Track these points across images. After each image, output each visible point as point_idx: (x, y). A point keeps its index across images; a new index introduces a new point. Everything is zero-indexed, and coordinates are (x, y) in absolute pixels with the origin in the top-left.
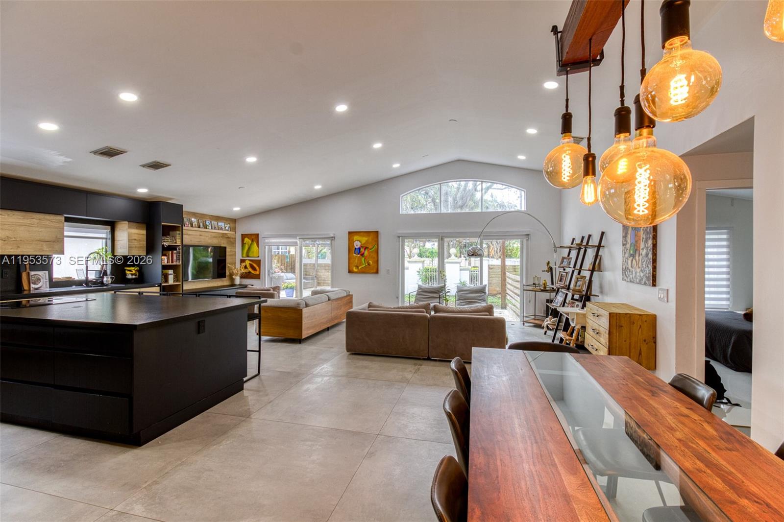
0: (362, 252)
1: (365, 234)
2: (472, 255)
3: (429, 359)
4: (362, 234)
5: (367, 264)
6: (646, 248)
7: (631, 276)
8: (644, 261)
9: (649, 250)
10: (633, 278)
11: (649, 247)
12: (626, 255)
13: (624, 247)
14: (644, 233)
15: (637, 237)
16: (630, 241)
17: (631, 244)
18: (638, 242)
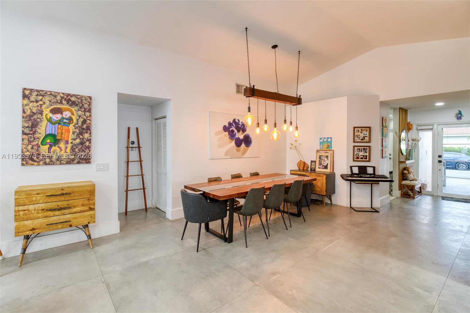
6: (80, 139)
7: (48, 160)
8: (77, 148)
9: (86, 140)
10: (51, 161)
11: (85, 139)
12: (34, 143)
13: (27, 136)
14: (75, 128)
15: (62, 130)
16: (44, 132)
17: (47, 134)
18: (63, 134)
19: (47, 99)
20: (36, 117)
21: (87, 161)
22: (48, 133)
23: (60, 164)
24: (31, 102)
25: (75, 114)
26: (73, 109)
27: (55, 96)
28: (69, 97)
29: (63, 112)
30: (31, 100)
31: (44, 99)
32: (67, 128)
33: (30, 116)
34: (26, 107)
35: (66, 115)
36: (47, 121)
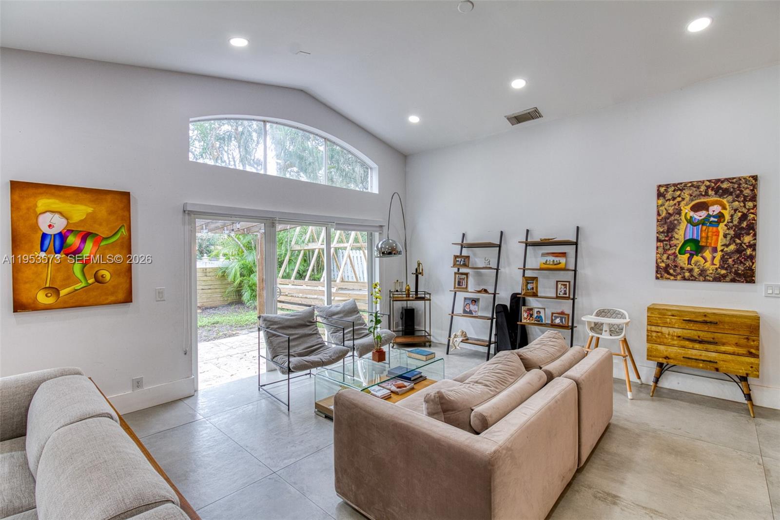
0: (73, 248)
1: (88, 196)
4: (69, 193)
5: (91, 281)
6: (736, 245)
7: (687, 274)
8: (730, 258)
9: (747, 246)
10: (692, 276)
11: (745, 244)
12: (670, 252)
13: (662, 243)
14: (728, 229)
15: (708, 232)
16: (683, 237)
17: (688, 240)
18: (710, 238)
19: (686, 194)
20: (672, 218)
21: (748, 279)
22: (688, 238)
23: (704, 281)
24: (667, 201)
25: (727, 207)
26: (725, 201)
27: (698, 187)
28: (718, 184)
29: (709, 207)
30: (666, 199)
31: (682, 194)
32: (715, 229)
33: (666, 218)
34: (661, 208)
35: (714, 211)
36: (686, 223)
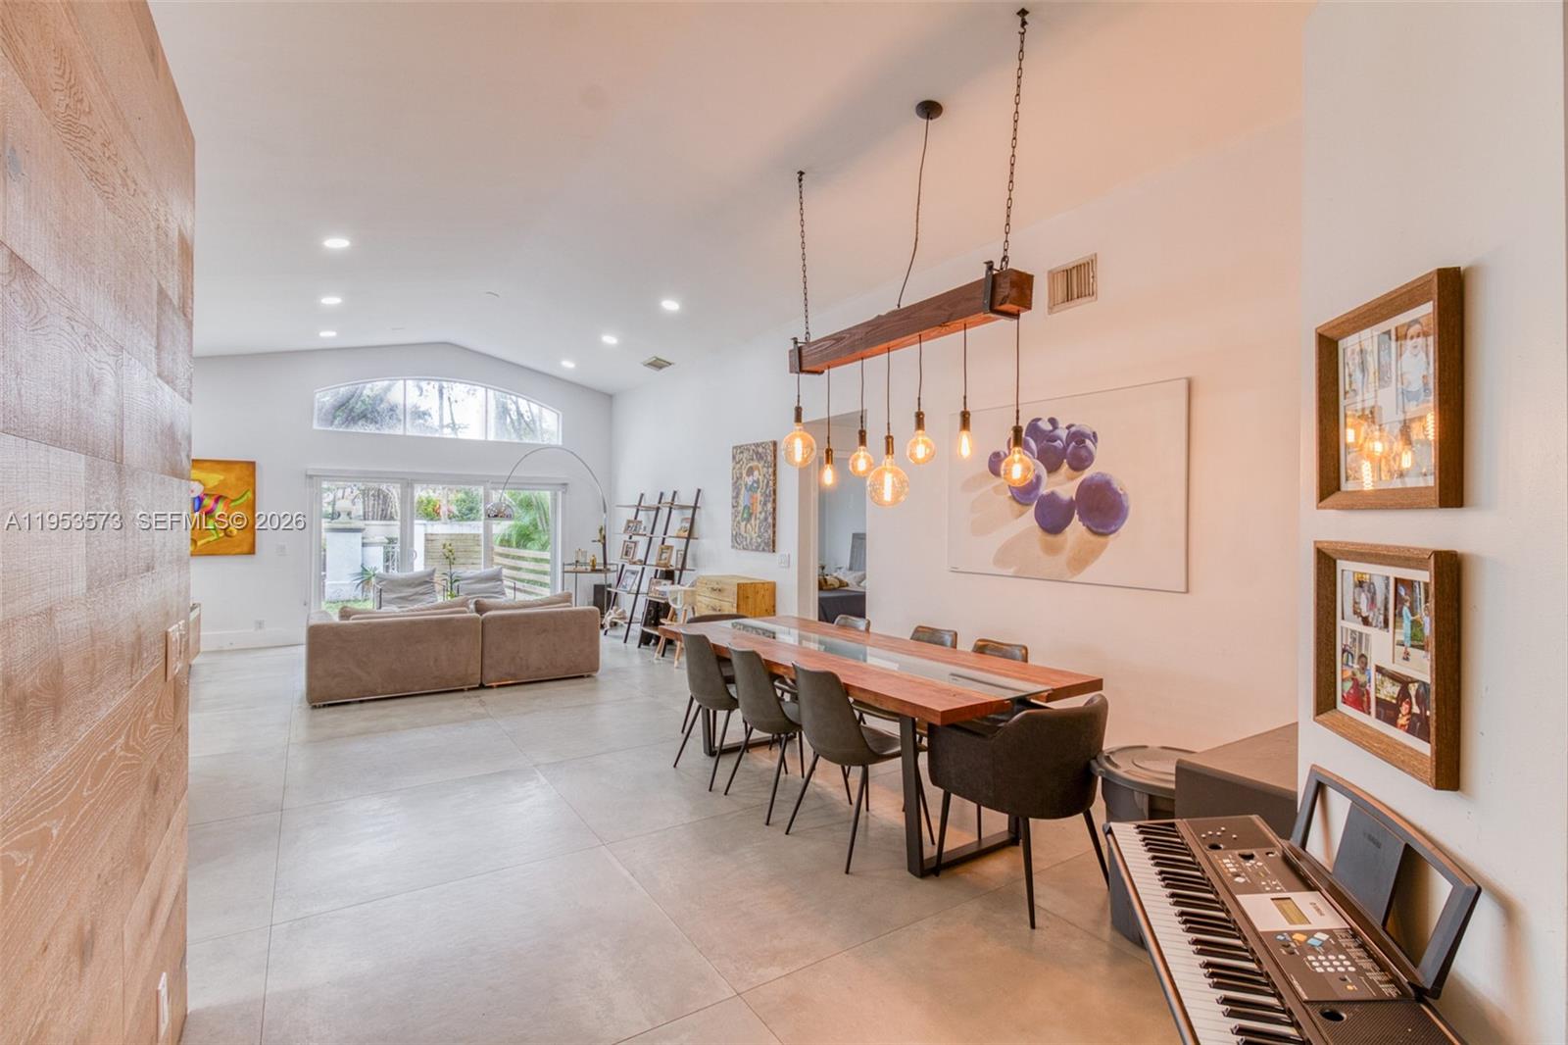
0: (209, 508)
1: (218, 466)
2: (496, 516)
3: (482, 686)
4: (207, 465)
5: (221, 535)
7: (744, 543)
10: (747, 544)
15: (753, 499)
17: (745, 506)
18: (754, 505)
21: (773, 549)
22: (745, 503)
23: (752, 550)
25: (761, 472)
26: (760, 466)
27: (749, 451)
28: (758, 449)
29: (753, 472)
30: (736, 462)
32: (756, 495)
35: (755, 477)
36: (744, 488)
